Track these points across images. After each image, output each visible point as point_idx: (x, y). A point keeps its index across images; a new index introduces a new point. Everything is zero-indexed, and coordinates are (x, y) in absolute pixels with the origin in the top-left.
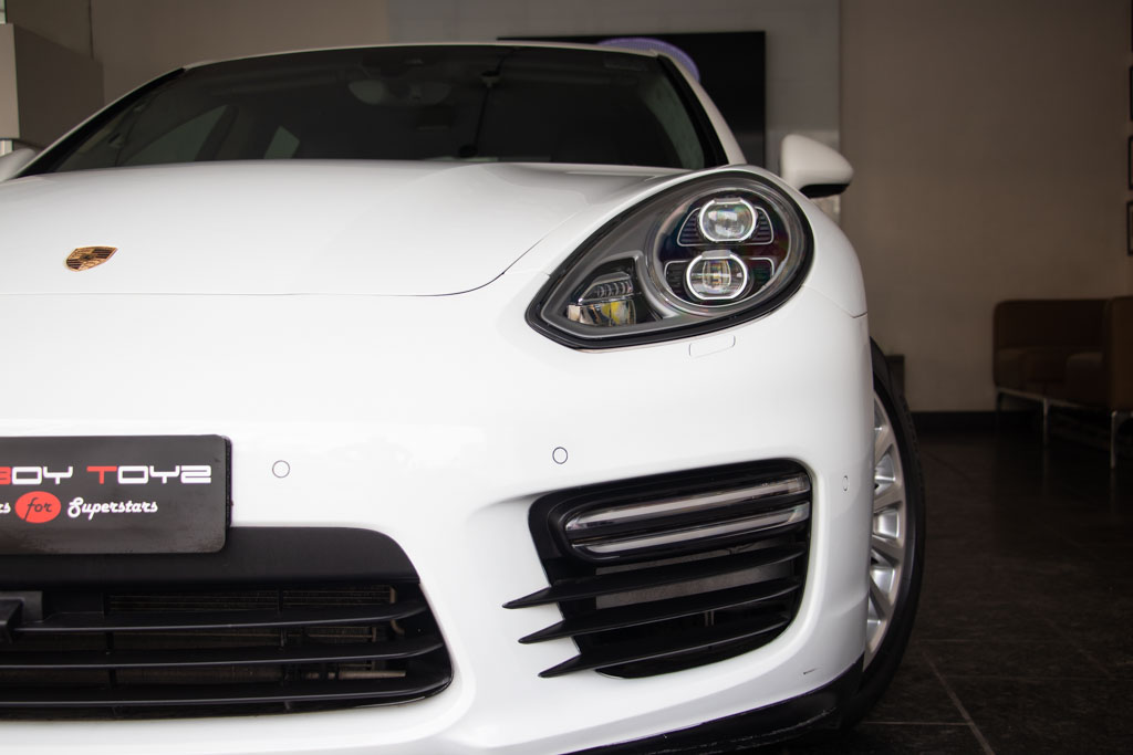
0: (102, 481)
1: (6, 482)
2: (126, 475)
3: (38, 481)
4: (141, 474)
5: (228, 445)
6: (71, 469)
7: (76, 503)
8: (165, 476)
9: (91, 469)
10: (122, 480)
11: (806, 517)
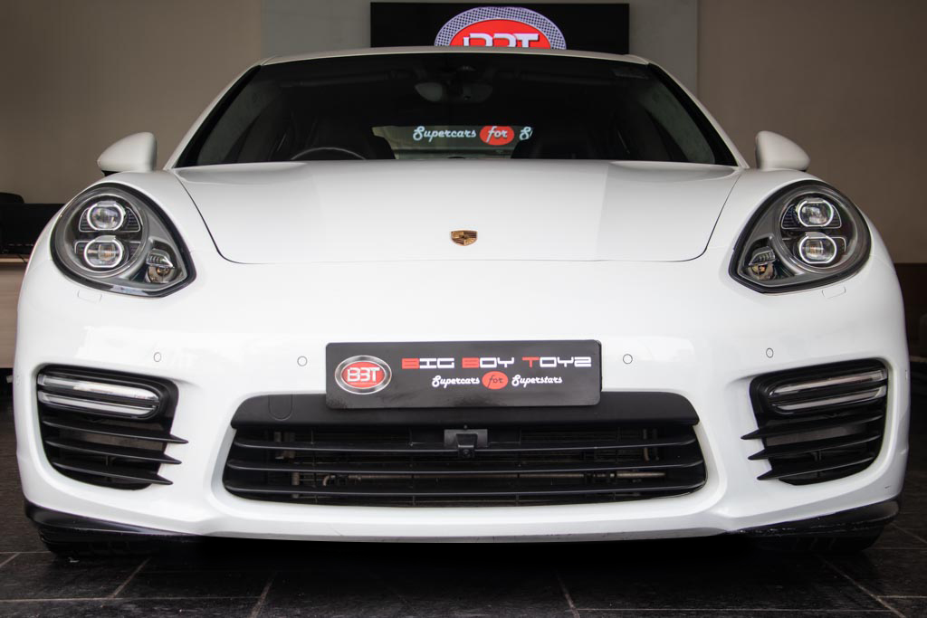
0: (531, 366)
1: (477, 367)
2: (544, 362)
3: (495, 366)
4: (552, 362)
5: (600, 346)
6: (513, 359)
7: (517, 378)
8: (565, 363)
9: (524, 359)
10: (542, 365)
11: (884, 394)
